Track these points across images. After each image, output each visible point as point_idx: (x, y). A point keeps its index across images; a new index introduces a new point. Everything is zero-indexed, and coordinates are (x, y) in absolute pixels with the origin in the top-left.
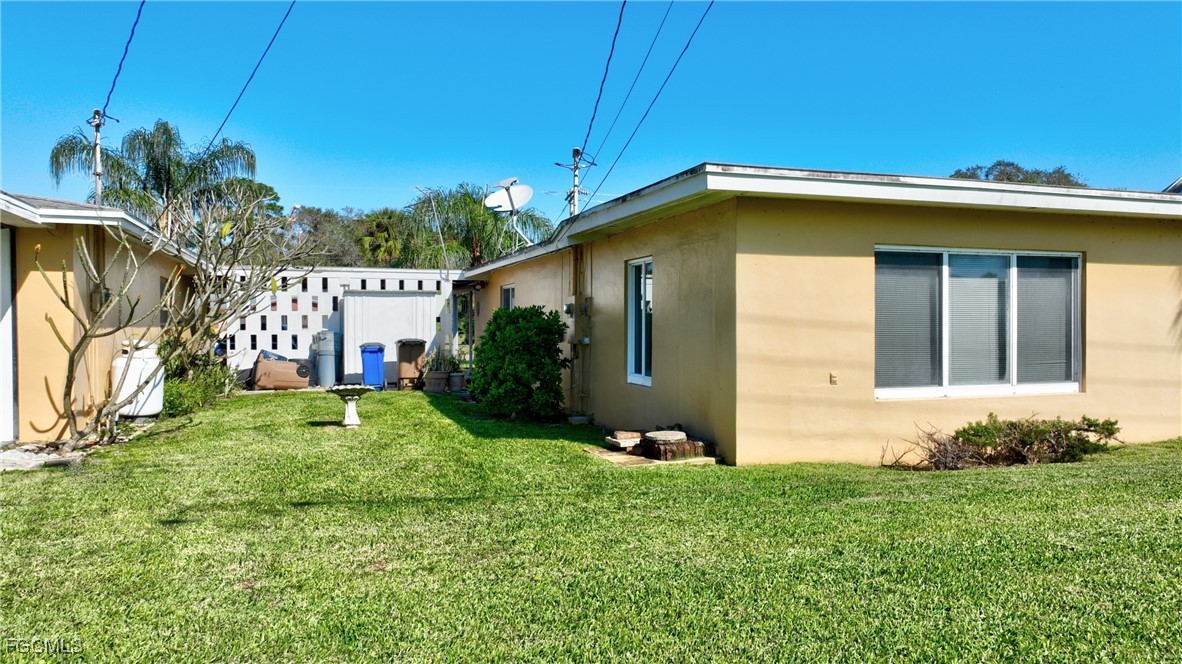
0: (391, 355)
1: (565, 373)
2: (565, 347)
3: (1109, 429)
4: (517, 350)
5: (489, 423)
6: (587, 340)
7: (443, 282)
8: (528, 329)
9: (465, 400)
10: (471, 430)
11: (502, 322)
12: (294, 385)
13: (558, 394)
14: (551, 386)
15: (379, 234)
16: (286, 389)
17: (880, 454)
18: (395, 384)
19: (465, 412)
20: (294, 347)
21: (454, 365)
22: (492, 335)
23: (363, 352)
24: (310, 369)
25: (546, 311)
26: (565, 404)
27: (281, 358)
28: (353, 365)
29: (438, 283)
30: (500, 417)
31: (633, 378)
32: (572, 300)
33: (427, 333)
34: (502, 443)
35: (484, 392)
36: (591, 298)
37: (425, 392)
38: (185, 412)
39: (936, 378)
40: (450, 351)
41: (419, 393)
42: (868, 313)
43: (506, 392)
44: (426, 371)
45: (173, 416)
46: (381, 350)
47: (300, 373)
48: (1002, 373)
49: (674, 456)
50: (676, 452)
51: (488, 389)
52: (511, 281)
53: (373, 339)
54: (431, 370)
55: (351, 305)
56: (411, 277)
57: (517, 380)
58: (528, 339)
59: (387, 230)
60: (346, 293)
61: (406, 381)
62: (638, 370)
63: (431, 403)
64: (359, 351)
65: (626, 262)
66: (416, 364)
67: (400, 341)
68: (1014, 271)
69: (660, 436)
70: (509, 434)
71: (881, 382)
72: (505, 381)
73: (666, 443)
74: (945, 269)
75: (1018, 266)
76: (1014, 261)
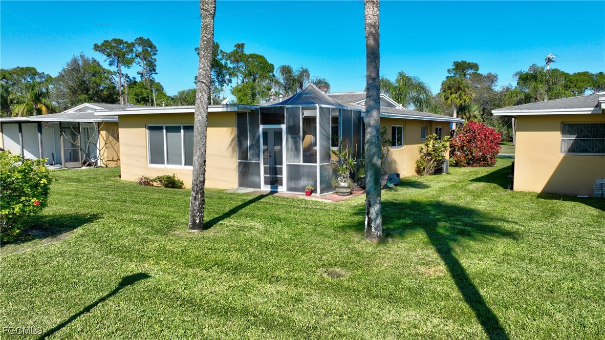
42: (145, 143)
68: (182, 131)
71: (152, 162)
74: (165, 131)
75: (184, 129)
76: (182, 127)
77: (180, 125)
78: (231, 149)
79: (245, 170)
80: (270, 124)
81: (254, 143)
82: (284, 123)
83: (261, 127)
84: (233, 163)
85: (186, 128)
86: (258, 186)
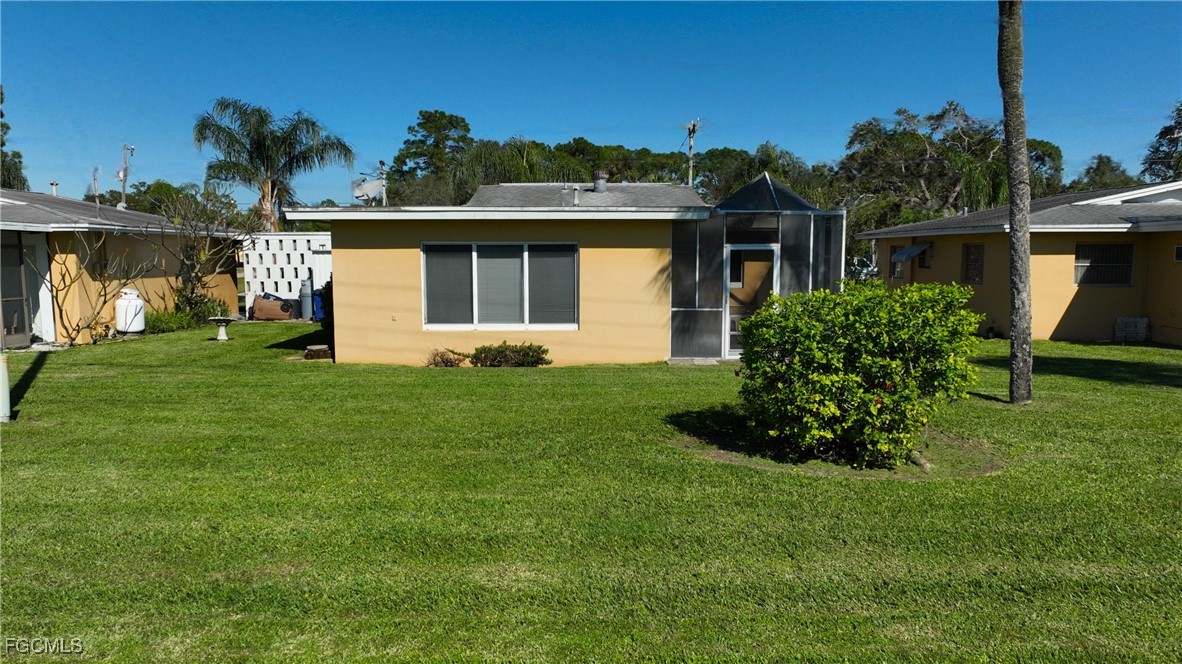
12: (279, 317)
16: (273, 320)
39: (469, 320)
42: (417, 281)
47: (283, 309)
48: (519, 318)
68: (526, 254)
74: (475, 254)
75: (529, 251)
76: (526, 247)
77: (520, 243)
78: (655, 290)
79: (686, 325)
80: (748, 243)
81: (708, 275)
82: (777, 242)
83: (727, 249)
84: (660, 313)
85: (533, 250)
86: (717, 353)
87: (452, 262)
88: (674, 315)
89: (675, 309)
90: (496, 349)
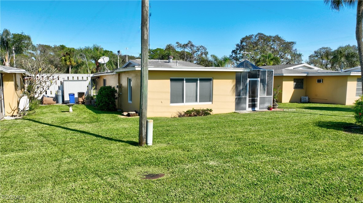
0: (76, 96)
1: (116, 100)
2: (117, 95)
3: (211, 111)
4: (106, 96)
5: (100, 111)
6: (121, 93)
7: (88, 77)
8: (108, 91)
9: (95, 106)
10: (95, 113)
11: (102, 90)
12: (52, 103)
13: (115, 105)
14: (113, 103)
15: (67, 56)
16: (50, 104)
17: (171, 115)
18: (77, 103)
19: (95, 109)
20: (51, 94)
21: (92, 98)
22: (100, 92)
23: (69, 95)
24: (56, 99)
25: (112, 87)
26: (117, 107)
27: (48, 97)
28: (67, 98)
29: (87, 77)
30: (102, 110)
31: (130, 102)
32: (118, 84)
33: (85, 90)
34: (102, 115)
35: (99, 105)
36: (122, 84)
37: (85, 105)
38: (33, 109)
39: (183, 102)
40: (91, 95)
41: (83, 105)
42: (169, 90)
43: (103, 105)
44: (85, 99)
45: (30, 110)
46: (74, 95)
47: (53, 100)
48: (196, 101)
49: (133, 116)
50: (133, 115)
51: (100, 104)
52: (105, 78)
53: (72, 92)
54: (86, 99)
55: (65, 84)
56: (80, 76)
57: (106, 102)
58: (108, 93)
59: (69, 55)
60: (64, 81)
61: (80, 102)
62: (130, 100)
63: (87, 107)
64: (68, 95)
65: (128, 78)
66: (82, 98)
67: (78, 93)
68: (199, 81)
69: (130, 113)
70: (104, 113)
71: (172, 102)
72: (103, 102)
73: (131, 114)
74: (185, 81)
75: (199, 80)
76: (199, 79)
77: (197, 78)
79: (238, 101)
80: (253, 78)
81: (244, 87)
82: (259, 78)
83: (248, 80)
84: (232, 98)
85: (200, 80)
86: (245, 109)
87: (178, 84)
88: (236, 98)
89: (236, 97)
90: (191, 111)
